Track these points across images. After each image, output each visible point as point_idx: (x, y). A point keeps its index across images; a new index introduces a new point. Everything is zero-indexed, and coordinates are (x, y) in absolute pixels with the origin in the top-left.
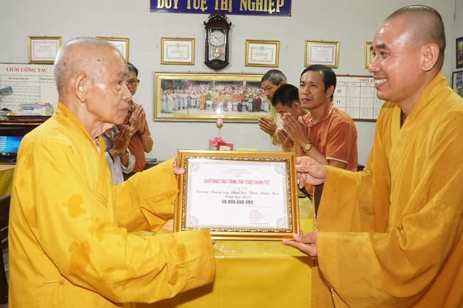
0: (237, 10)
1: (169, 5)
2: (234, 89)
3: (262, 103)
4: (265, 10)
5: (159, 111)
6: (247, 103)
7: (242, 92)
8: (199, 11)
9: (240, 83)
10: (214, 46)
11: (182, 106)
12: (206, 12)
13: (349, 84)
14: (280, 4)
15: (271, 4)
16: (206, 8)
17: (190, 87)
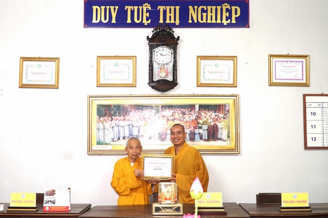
0: (185, 23)
1: (105, 19)
2: (184, 114)
3: (220, 130)
4: (219, 21)
5: (94, 142)
6: (201, 131)
7: (194, 118)
8: (141, 25)
9: (192, 107)
10: (159, 64)
11: (122, 136)
12: (149, 26)
13: (325, 105)
14: (236, 14)
15: (225, 14)
16: (149, 22)
17: (132, 113)
